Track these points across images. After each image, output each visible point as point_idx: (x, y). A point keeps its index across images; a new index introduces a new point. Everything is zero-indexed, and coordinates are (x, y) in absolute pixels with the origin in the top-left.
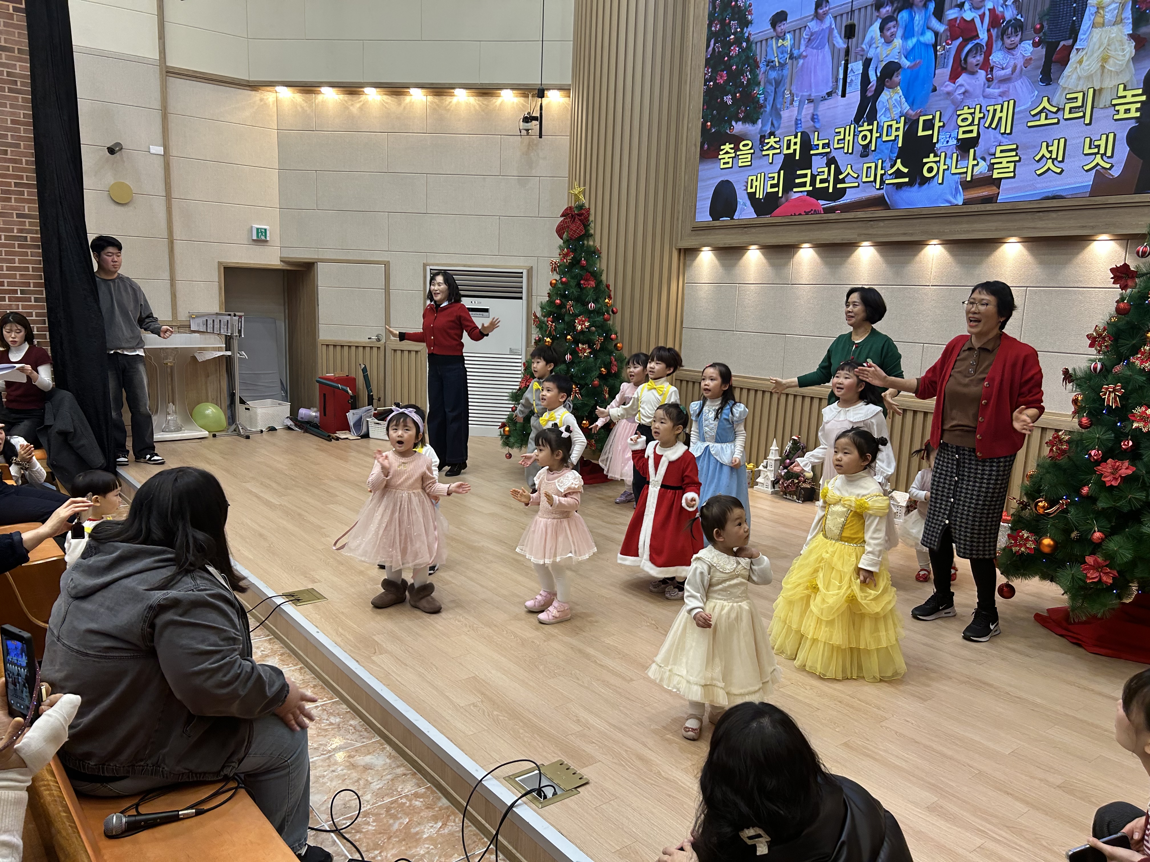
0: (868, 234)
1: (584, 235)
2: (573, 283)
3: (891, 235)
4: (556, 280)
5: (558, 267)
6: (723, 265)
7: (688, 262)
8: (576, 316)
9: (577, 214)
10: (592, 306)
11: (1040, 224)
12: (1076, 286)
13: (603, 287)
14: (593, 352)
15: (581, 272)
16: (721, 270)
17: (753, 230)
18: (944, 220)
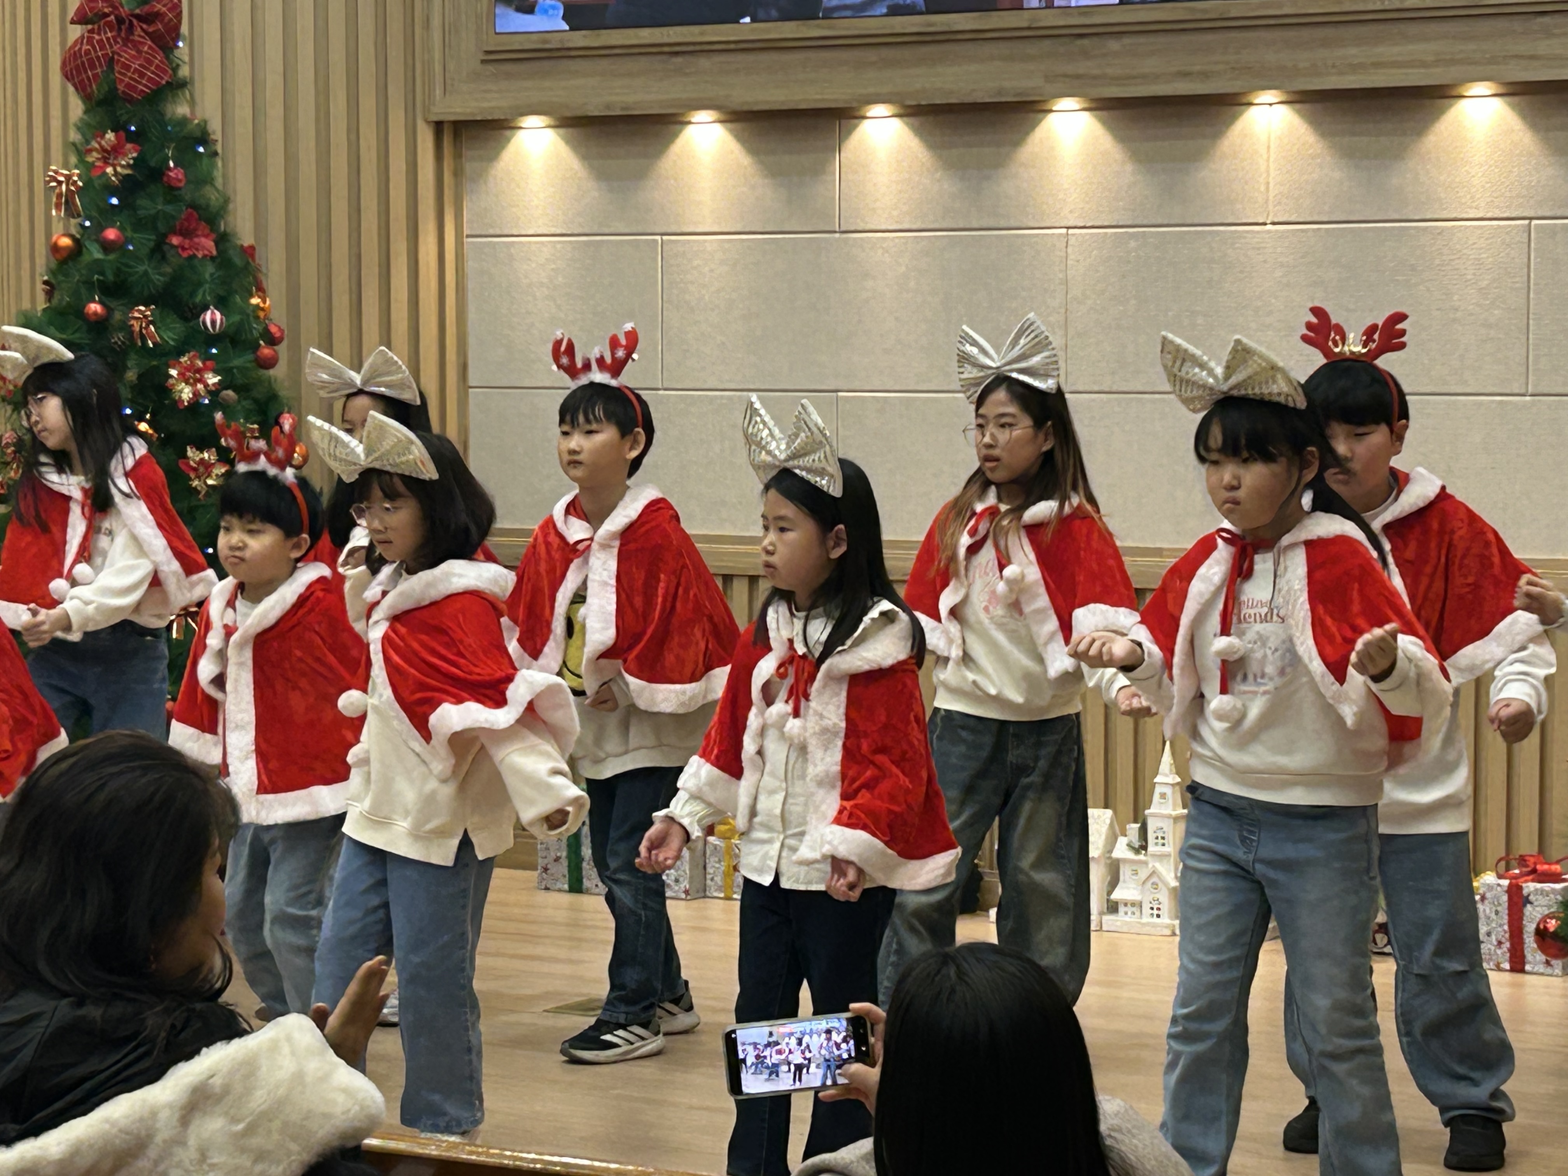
0: (1078, 77)
1: (170, 83)
2: (142, 246)
3: (1145, 78)
4: (76, 238)
5: (81, 191)
6: (601, 175)
7: (469, 167)
8: (170, 354)
9: (138, 17)
10: (212, 318)
13: (237, 256)
15: (169, 209)
16: (592, 190)
17: (704, 62)
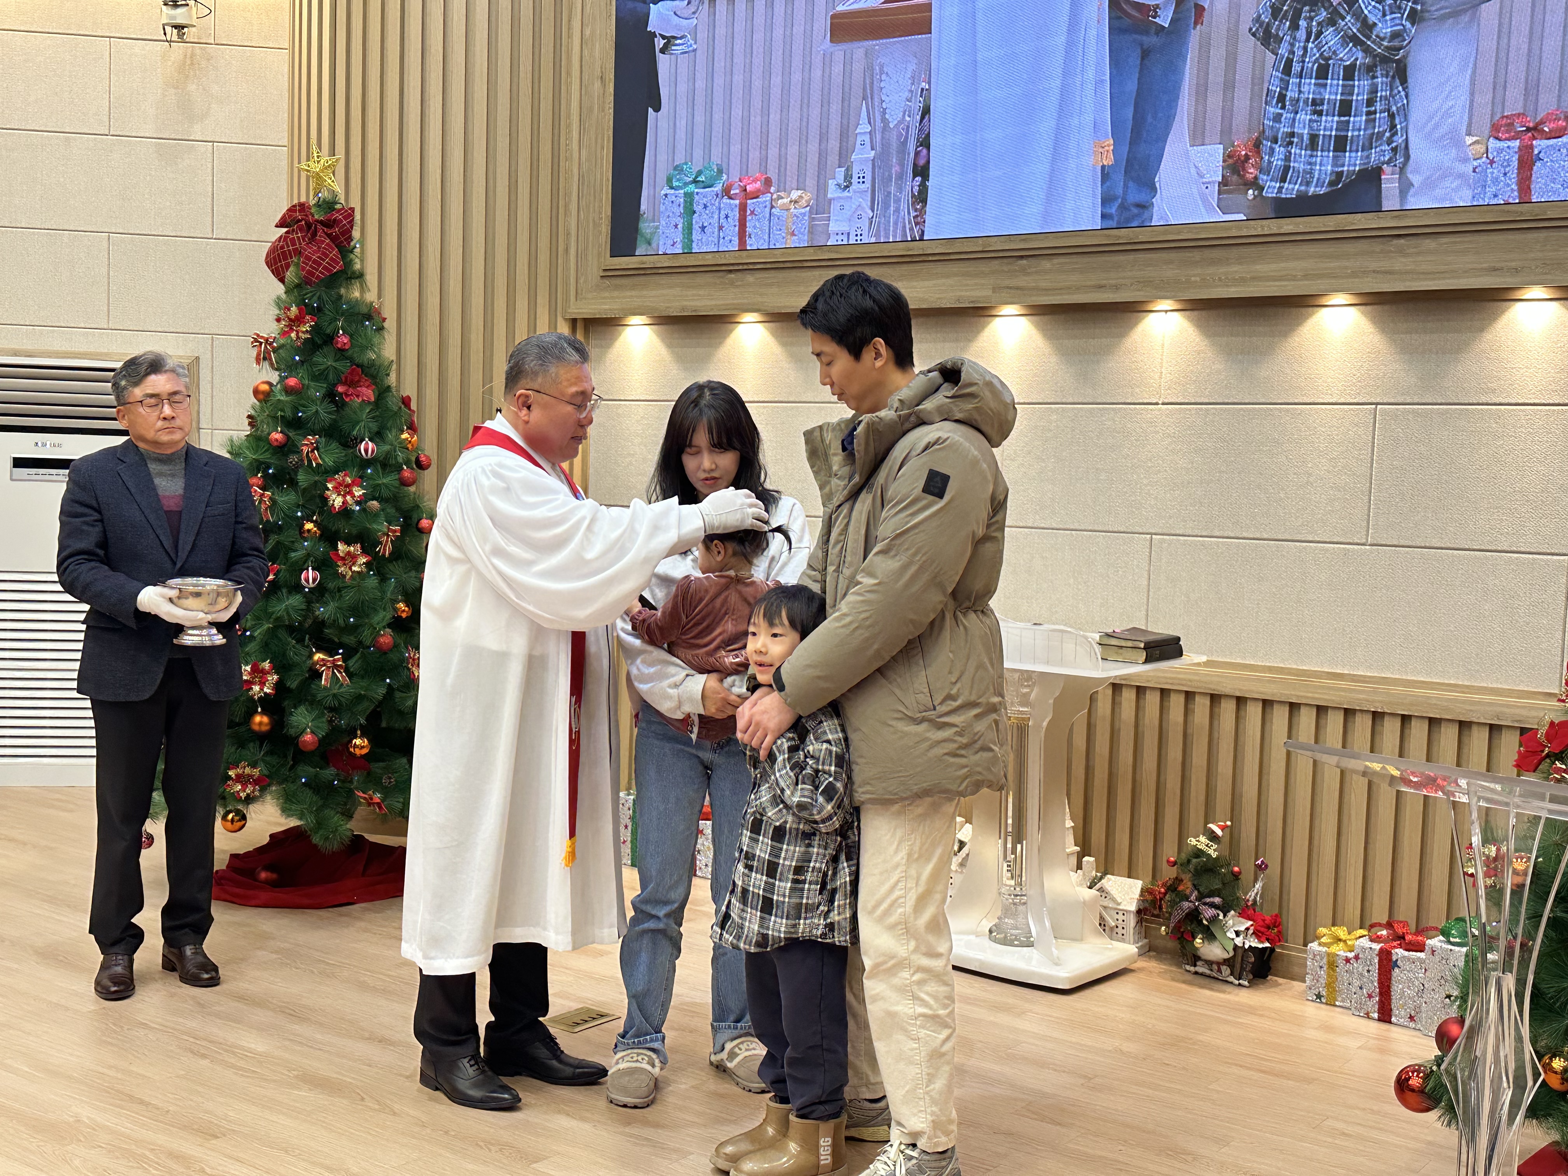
0: (1018, 288)
1: (343, 272)
2: (317, 392)
3: (1069, 290)
4: (270, 384)
5: (275, 350)
6: (680, 359)
8: (329, 472)
9: (321, 222)
10: (367, 448)
11: (1399, 263)
12: (1483, 399)
13: (393, 403)
14: (377, 564)
15: (336, 364)
16: (674, 369)
17: (750, 278)
18: (1187, 254)
